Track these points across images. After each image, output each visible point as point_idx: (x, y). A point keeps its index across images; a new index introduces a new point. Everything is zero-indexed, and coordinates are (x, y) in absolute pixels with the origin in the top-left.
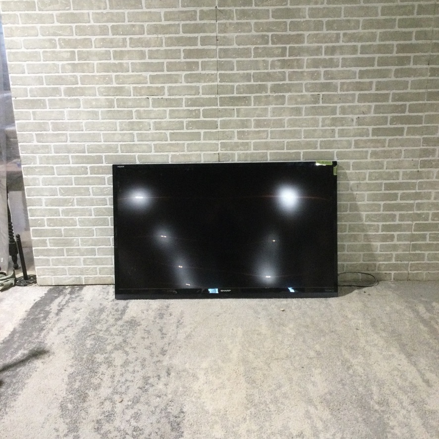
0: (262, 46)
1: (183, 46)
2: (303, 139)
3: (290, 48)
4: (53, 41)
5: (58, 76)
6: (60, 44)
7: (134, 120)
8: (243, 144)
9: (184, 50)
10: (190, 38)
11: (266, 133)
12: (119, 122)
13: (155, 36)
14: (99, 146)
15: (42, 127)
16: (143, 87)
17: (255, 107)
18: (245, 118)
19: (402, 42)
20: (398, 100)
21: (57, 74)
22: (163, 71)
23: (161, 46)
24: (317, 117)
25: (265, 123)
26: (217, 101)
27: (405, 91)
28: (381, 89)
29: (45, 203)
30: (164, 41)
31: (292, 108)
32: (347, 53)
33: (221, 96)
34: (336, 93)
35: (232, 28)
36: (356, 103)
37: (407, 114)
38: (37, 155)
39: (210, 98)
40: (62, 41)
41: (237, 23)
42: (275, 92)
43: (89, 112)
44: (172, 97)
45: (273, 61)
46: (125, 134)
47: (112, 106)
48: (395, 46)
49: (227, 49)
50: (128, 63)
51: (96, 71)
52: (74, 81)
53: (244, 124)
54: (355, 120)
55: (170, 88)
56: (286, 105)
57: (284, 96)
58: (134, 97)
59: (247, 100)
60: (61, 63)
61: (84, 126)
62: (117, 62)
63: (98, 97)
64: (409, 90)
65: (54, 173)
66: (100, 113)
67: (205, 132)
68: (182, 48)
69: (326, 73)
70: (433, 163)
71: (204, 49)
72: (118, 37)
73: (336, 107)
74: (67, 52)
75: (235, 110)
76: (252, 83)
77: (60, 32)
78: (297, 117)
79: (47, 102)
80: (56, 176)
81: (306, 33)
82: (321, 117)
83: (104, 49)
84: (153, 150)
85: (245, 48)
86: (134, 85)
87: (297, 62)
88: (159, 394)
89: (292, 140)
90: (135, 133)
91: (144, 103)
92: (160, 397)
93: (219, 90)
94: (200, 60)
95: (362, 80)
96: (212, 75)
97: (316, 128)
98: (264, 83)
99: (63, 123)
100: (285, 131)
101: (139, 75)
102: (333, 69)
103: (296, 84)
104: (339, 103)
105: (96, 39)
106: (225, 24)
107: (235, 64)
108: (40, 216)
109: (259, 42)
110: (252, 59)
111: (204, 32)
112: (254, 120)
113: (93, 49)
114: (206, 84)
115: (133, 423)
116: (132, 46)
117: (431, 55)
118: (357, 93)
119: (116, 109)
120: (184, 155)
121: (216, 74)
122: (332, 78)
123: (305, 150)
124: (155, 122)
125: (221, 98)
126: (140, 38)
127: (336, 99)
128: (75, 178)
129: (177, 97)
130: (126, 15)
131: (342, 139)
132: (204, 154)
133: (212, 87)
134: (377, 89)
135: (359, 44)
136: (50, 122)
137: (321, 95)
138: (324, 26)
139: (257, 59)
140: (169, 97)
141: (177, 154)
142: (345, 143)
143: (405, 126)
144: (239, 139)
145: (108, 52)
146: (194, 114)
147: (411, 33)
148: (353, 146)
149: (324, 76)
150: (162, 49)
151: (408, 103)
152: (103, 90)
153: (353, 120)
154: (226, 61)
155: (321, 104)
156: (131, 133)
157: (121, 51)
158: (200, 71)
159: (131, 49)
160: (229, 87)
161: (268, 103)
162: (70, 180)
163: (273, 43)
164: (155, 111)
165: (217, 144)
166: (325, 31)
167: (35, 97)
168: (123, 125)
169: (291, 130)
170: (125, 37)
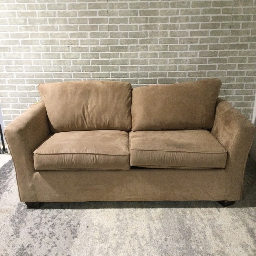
0: (134, 17)
1: (88, 16)
2: (158, 71)
3: (150, 18)
4: (14, 13)
5: (18, 33)
6: (18, 14)
7: (61, 59)
8: (124, 74)
9: (89, 19)
10: (92, 12)
11: (137, 68)
12: (53, 60)
13: (73, 10)
14: (41, 74)
15: (9, 63)
16: (66, 40)
17: (130, 52)
18: (125, 59)
19: (215, 15)
20: (213, 49)
21: (17, 32)
22: (77, 31)
23: (76, 16)
24: (166, 58)
25: (137, 62)
26: (109, 48)
27: (217, 44)
28: (203, 43)
29: (12, 106)
30: (78, 13)
31: (152, 53)
32: (183, 22)
33: (111, 46)
34: (177, 45)
35: (116, 6)
36: (188, 51)
37: (218, 57)
38: (6, 79)
39: (105, 47)
40: (19, 13)
41: (120, 4)
42: (142, 44)
43: (35, 54)
44: (83, 46)
45: (141, 26)
46: (56, 67)
47: (48, 51)
48: (211, 17)
49: (114, 18)
50: (57, 26)
51: (39, 30)
52: (27, 36)
53: (124, 62)
54: (188, 61)
55: (82, 41)
56: (148, 52)
57: (147, 46)
58: (61, 46)
59: (126, 48)
60: (18, 26)
61: (32, 62)
62: (51, 25)
63: (40, 45)
64: (219, 43)
65: (16, 89)
66: (42, 55)
67: (102, 67)
68: (88, 18)
69: (171, 32)
70: (233, 86)
71: (100, 18)
72: (51, 11)
73: (177, 53)
74: (23, 19)
75: (119, 54)
76: (129, 38)
77: (18, 8)
78: (155, 59)
79: (12, 48)
80: (17, 91)
81: (160, 10)
82: (168, 59)
83: (43, 18)
84: (72, 77)
85: (124, 18)
86: (61, 39)
87: (154, 27)
88: (67, 215)
89: (152, 72)
90: (62, 66)
91: (67, 49)
92: (67, 216)
93: (110, 42)
94: (98, 25)
95: (191, 37)
96: (106, 33)
97: (166, 65)
98: (135, 38)
99: (20, 60)
100: (148, 66)
101: (64, 33)
102: (175, 31)
103: (154, 39)
104: (179, 50)
105: (39, 12)
106: (113, 4)
107: (119, 27)
108: (9, 114)
109: (132, 14)
110: (129, 24)
111: (101, 8)
112: (130, 60)
113: (37, 18)
114: (102, 39)
115: (50, 229)
116: (59, 16)
117: (231, 23)
118: (189, 45)
119: (51, 52)
120: (90, 80)
121: (108, 33)
122: (174, 36)
123: (160, 78)
124: (73, 60)
125: (111, 47)
126: (64, 12)
127: (177, 48)
128: (28, 92)
129: (86, 46)
131: (181, 71)
133: (105, 40)
134: (200, 43)
135: (190, 16)
136: (13, 60)
137: (168, 46)
138: (170, 6)
139: (131, 24)
140: (81, 46)
141: (86, 79)
142: (183, 74)
143: (217, 64)
144: (122, 71)
145: (45, 20)
146: (96, 56)
147: (220, 10)
148: (187, 76)
149: (170, 35)
150: (77, 18)
151: (218, 51)
152: (43, 42)
153: (187, 60)
154: (113, 25)
155: (168, 51)
156: (59, 67)
157: (53, 19)
158: (98, 31)
159: (59, 18)
160: (115, 40)
161: (138, 50)
162: (25, 93)
163: (141, 15)
164: (73, 54)
165: (109, 74)
166: (170, 8)
167: (5, 45)
168: (55, 62)
169: (152, 66)
170: (55, 11)
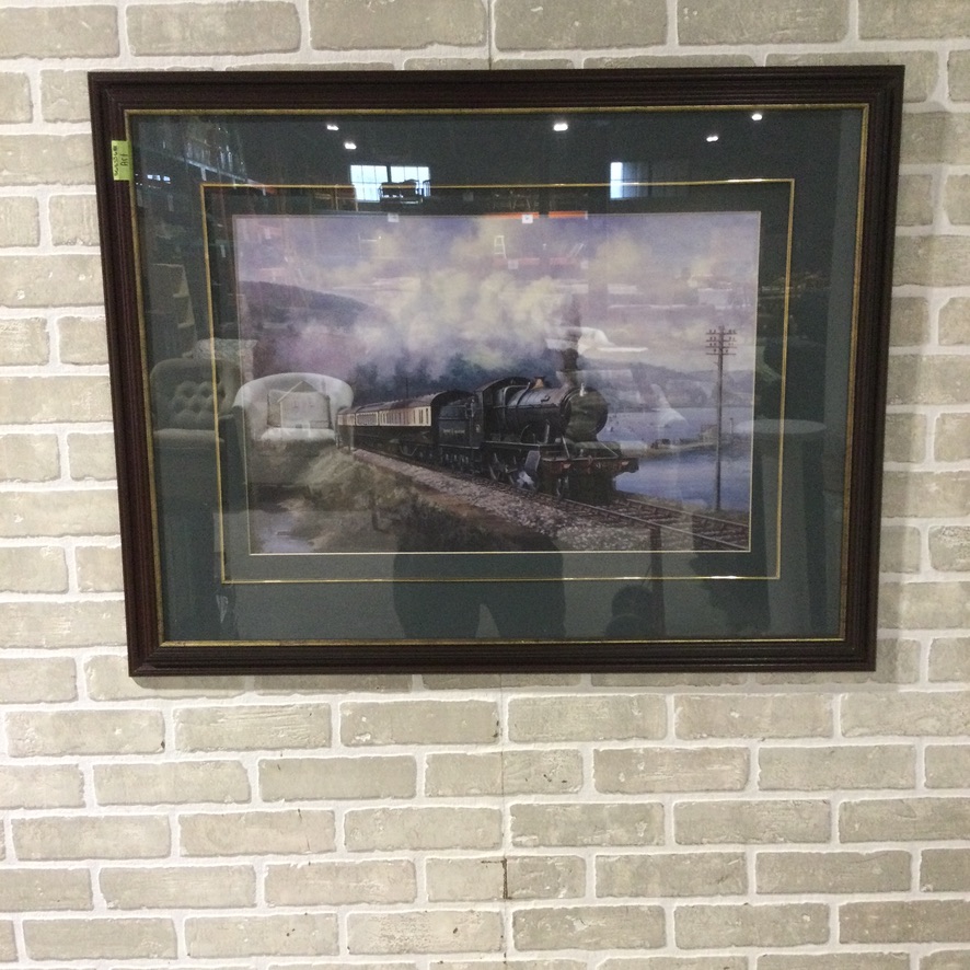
2: (923, 792)
7: (84, 704)
8: (625, 815)
11: (738, 762)
12: (10, 716)
46: (36, 772)
50: (55, 439)
58: (83, 598)
67: (436, 759)
81: (938, 297)
84: (177, 848)
86: (85, 542)
89: (868, 796)
90: (88, 764)
100: (833, 751)
116: (77, 357)
120: (333, 871)
124: (190, 712)
130: (45, 213)
132: (433, 864)
141: (300, 862)
144: (605, 789)
156: (64, 769)
157: (21, 381)
159: (70, 370)
165: (497, 816)
168: (31, 731)
169: (866, 748)
170: (40, 313)
